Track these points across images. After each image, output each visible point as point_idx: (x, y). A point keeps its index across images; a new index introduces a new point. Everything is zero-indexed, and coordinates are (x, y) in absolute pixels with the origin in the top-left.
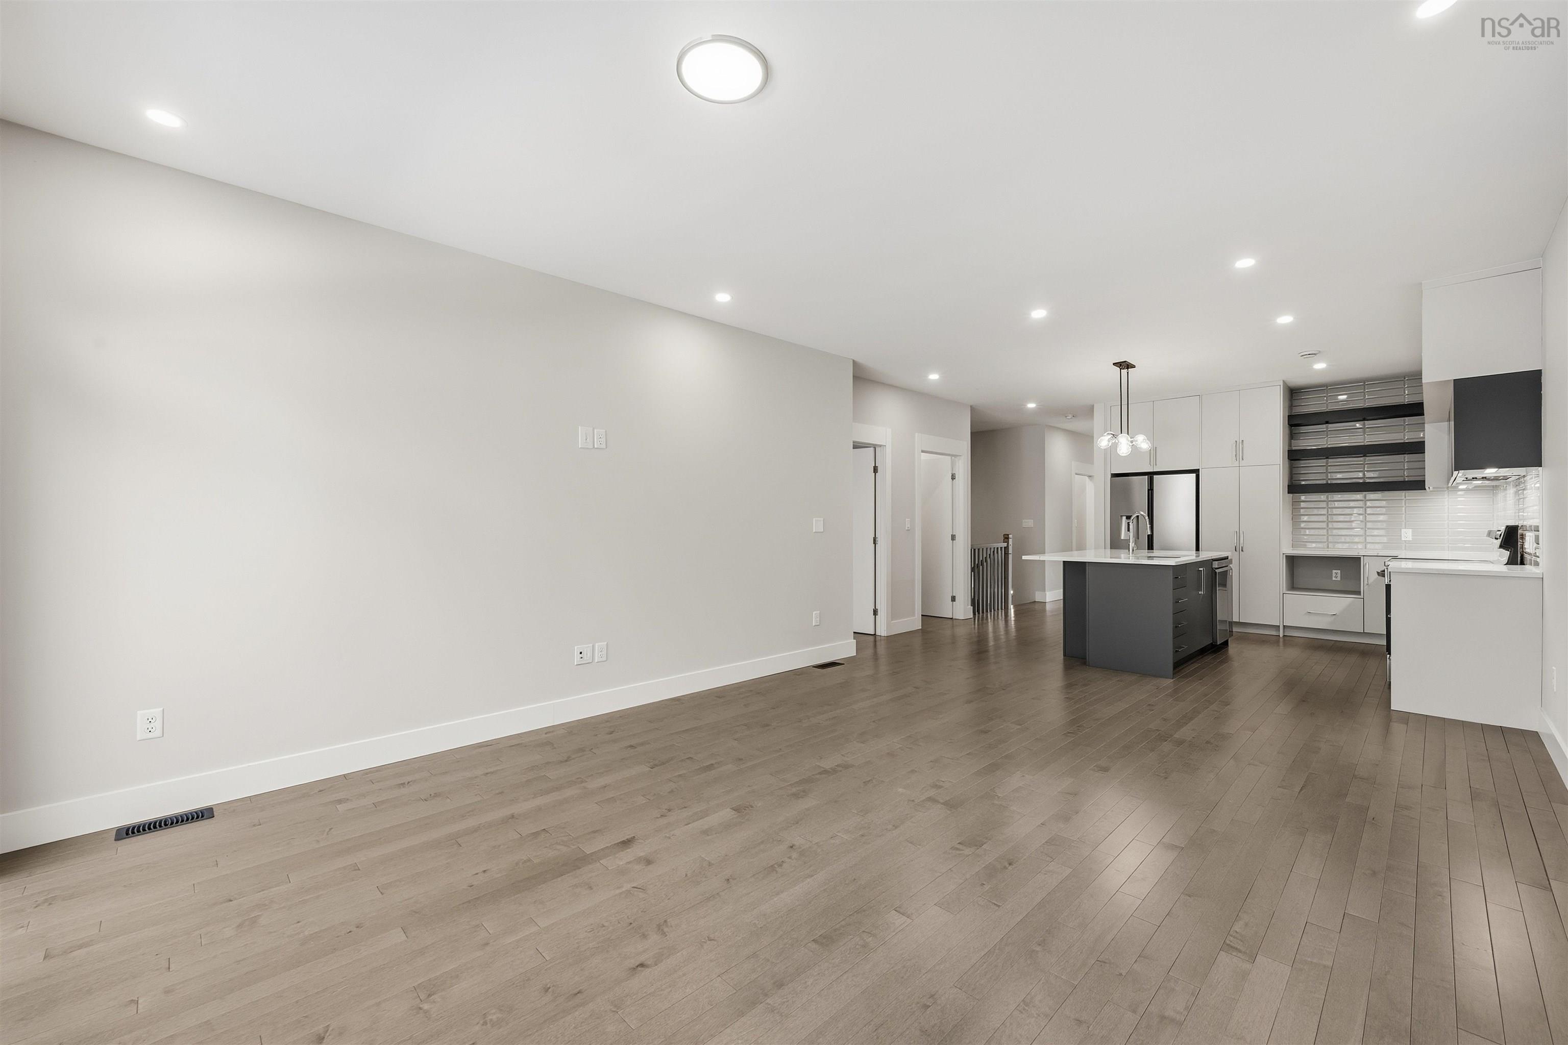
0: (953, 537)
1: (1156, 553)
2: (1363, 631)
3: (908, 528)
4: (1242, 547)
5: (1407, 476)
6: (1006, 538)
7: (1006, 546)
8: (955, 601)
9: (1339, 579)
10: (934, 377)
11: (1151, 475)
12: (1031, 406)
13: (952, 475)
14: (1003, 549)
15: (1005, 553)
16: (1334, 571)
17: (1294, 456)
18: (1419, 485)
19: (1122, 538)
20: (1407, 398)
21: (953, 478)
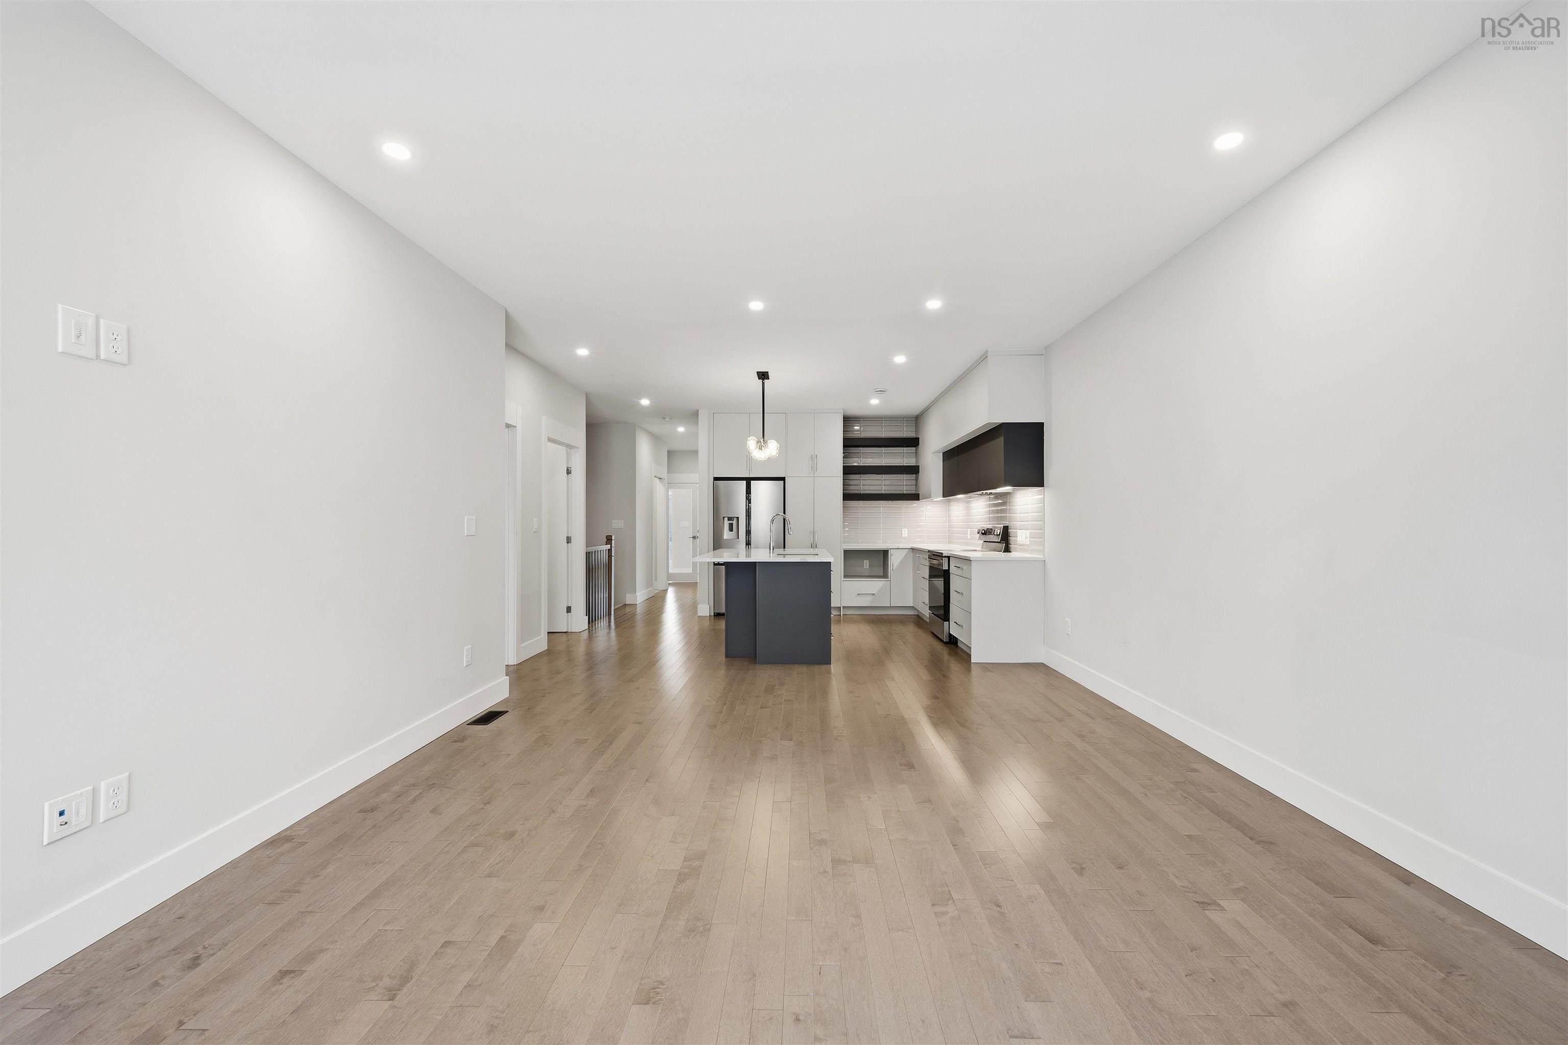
0: (569, 540)
1: (787, 551)
2: (889, 606)
3: (536, 529)
4: (816, 544)
5: (905, 490)
6: (609, 540)
7: (609, 548)
8: (570, 612)
9: (868, 567)
10: (583, 352)
11: (748, 480)
12: (645, 402)
13: (568, 470)
14: (607, 551)
15: (608, 556)
16: (865, 561)
17: (848, 471)
18: (915, 497)
19: (725, 538)
20: (906, 432)
21: (569, 472)
